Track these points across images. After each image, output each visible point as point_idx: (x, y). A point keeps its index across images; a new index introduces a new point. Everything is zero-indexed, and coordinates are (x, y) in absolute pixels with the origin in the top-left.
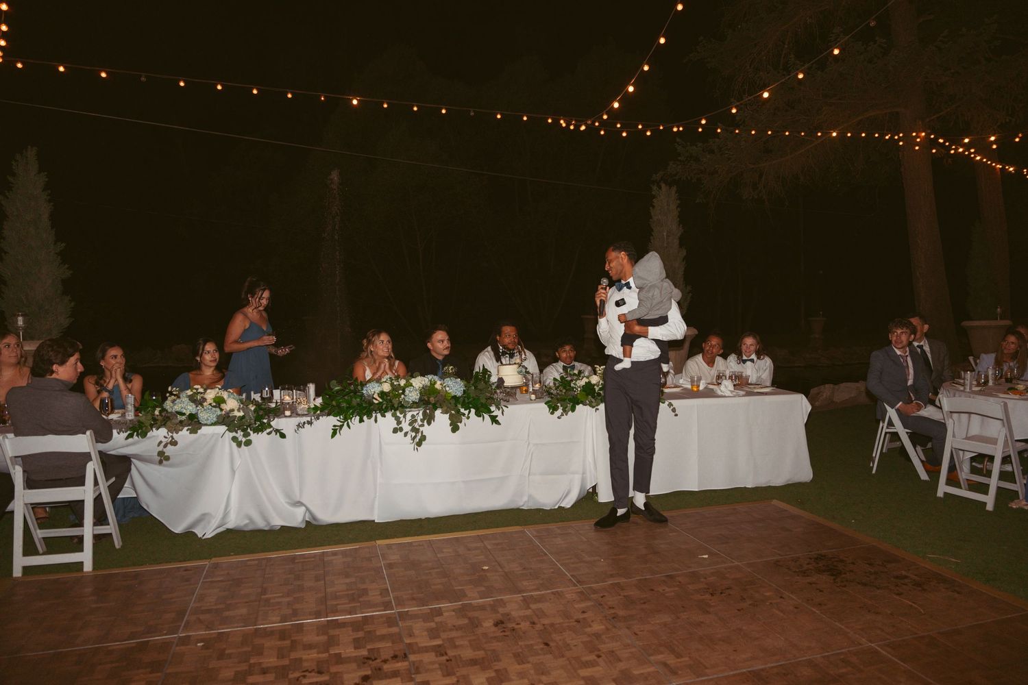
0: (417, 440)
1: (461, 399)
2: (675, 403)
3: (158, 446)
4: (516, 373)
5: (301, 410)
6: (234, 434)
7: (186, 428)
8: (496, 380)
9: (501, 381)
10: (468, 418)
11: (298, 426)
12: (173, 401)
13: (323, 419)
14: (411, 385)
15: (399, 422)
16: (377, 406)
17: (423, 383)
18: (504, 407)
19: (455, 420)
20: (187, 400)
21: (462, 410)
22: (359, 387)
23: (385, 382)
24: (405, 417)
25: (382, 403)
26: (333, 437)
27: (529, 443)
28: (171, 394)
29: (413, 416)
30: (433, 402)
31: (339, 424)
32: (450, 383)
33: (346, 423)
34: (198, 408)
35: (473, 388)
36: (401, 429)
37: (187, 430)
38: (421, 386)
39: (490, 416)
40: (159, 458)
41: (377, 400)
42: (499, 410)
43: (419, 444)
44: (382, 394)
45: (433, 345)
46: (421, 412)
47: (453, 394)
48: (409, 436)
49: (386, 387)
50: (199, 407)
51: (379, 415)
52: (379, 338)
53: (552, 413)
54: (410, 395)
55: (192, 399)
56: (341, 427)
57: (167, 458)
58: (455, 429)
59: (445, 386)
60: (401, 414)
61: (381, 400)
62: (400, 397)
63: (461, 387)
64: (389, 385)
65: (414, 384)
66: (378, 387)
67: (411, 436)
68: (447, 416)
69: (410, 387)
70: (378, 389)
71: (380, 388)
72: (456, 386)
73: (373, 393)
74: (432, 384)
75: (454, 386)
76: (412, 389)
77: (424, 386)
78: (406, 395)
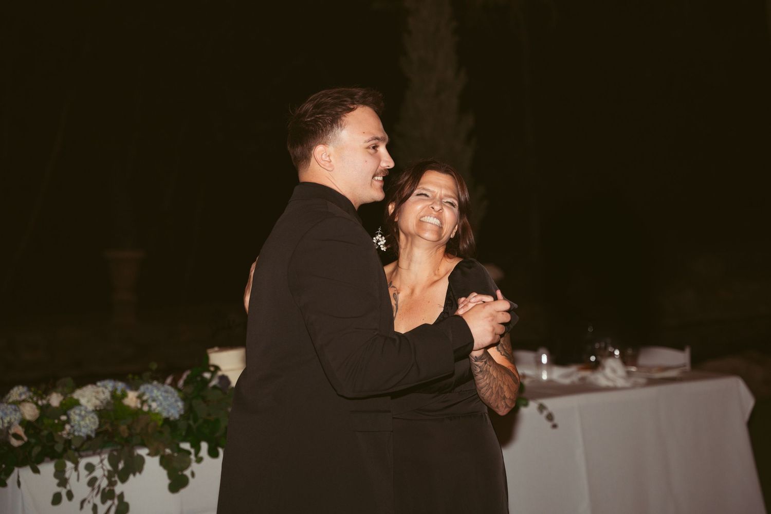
1: (182, 425)
2: (552, 404)
9: (224, 381)
10: (199, 460)
14: (77, 403)
15: (63, 482)
16: (21, 452)
17: (102, 396)
19: (177, 467)
21: (186, 446)
23: (24, 401)
24: (76, 469)
25: (27, 444)
29: (90, 468)
30: (126, 435)
32: (156, 393)
35: (200, 400)
36: (70, 495)
38: (98, 402)
41: (17, 436)
44: (27, 425)
46: (105, 456)
47: (165, 415)
48: (88, 507)
49: (30, 411)
51: (25, 473)
54: (82, 423)
58: (178, 483)
59: (145, 401)
61: (26, 439)
62: (63, 429)
63: (176, 401)
64: (34, 406)
65: (83, 401)
66: (14, 413)
67: (95, 508)
68: (157, 459)
69: (77, 407)
70: (15, 415)
71: (18, 414)
72: (169, 398)
73: (6, 425)
74: (117, 398)
75: (166, 398)
76: (81, 411)
77: (102, 402)
78: (72, 424)
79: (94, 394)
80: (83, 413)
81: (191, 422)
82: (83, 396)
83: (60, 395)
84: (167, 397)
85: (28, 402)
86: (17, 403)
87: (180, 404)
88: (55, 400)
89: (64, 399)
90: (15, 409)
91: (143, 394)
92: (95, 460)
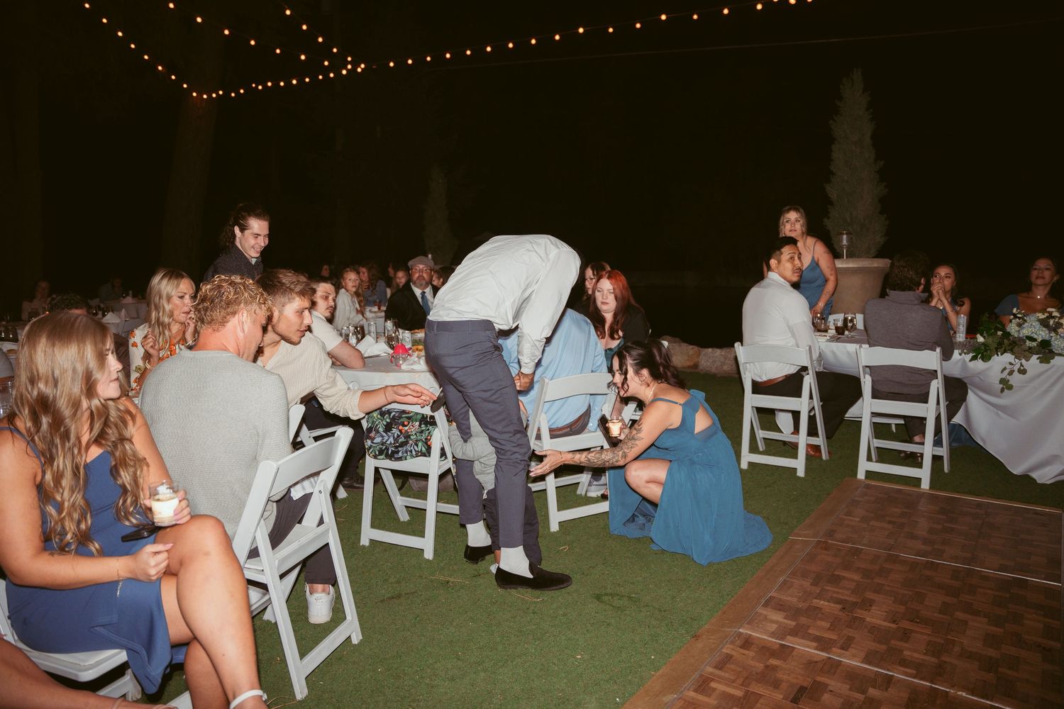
3: (1002, 372)
7: (1035, 357)
12: (1020, 325)
20: (1037, 324)
28: (1015, 316)
34: (1051, 335)
37: (1038, 359)
40: (1002, 386)
50: (1053, 334)
55: (1044, 323)
57: (1010, 387)
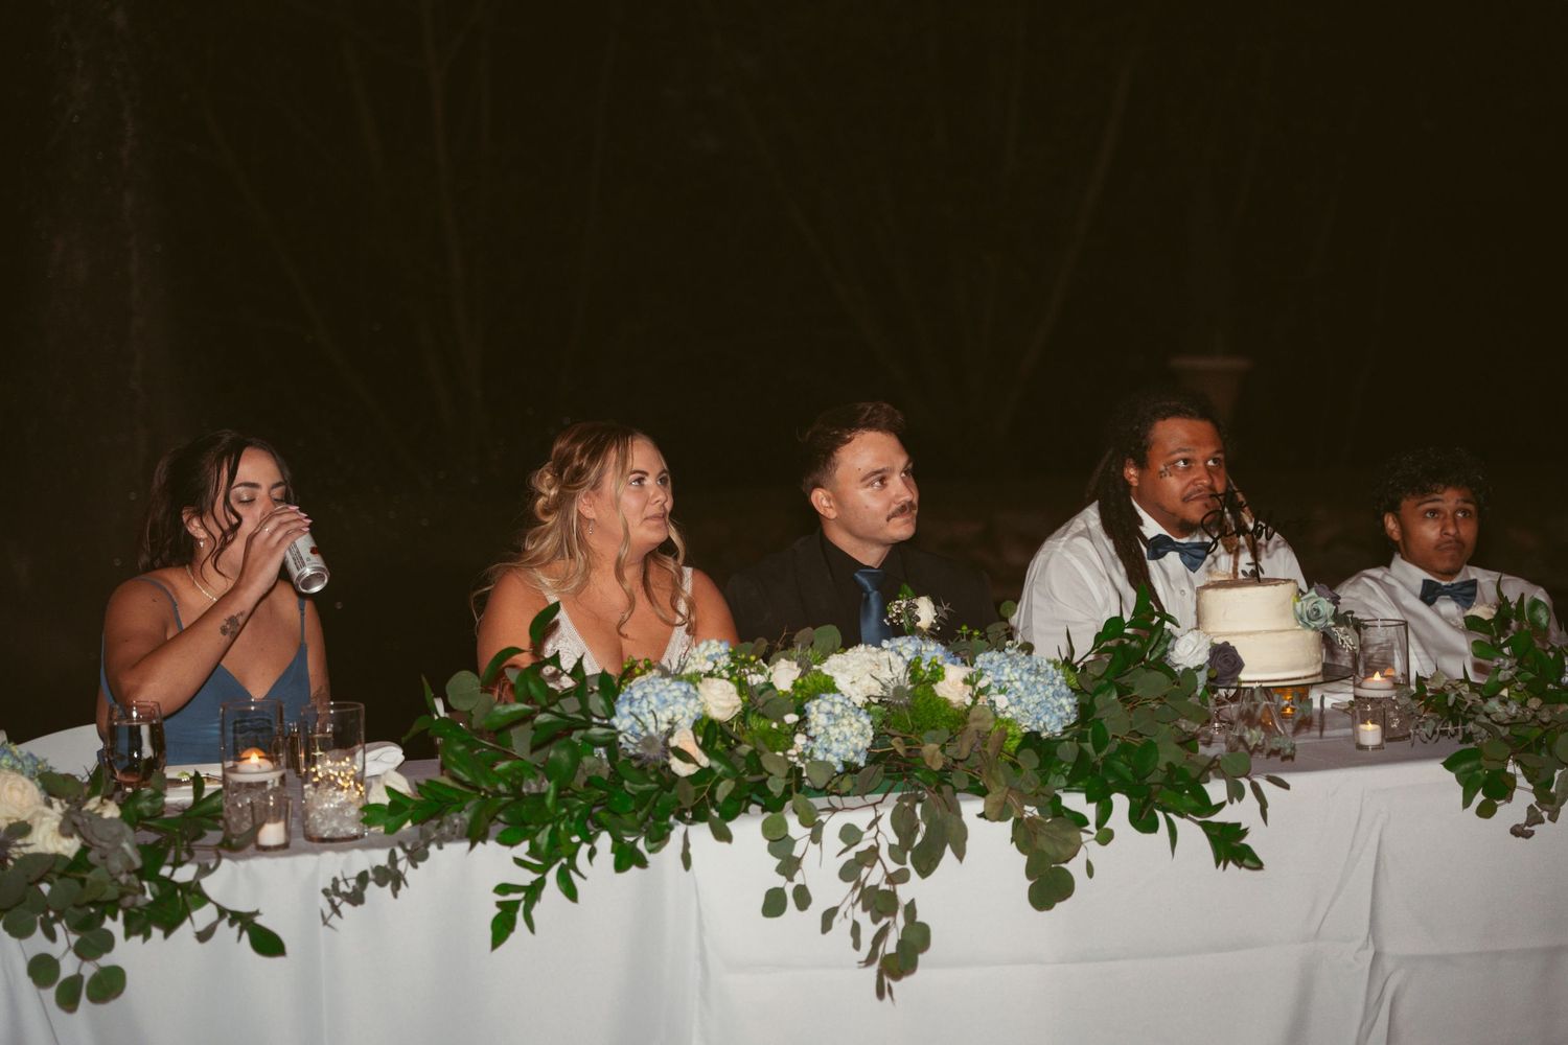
0: (890, 946)
1: (1068, 752)
4: (1290, 622)
5: (326, 816)
6: (38, 943)
8: (1202, 657)
9: (1225, 659)
10: (1106, 837)
11: (331, 892)
13: (449, 857)
14: (828, 686)
16: (692, 789)
17: (886, 675)
18: (1267, 787)
19: (1049, 848)
21: (1075, 801)
22: (597, 703)
23: (710, 674)
24: (816, 839)
25: (705, 773)
26: (498, 940)
27: (1377, 956)
29: (850, 834)
30: (937, 766)
31: (526, 877)
32: (1008, 673)
33: (552, 876)
35: (1114, 696)
36: (803, 898)
38: (874, 688)
39: (1206, 826)
41: (684, 754)
42: (1240, 798)
43: (897, 965)
44: (709, 731)
45: (838, 498)
46: (886, 811)
47: (1027, 726)
48: (841, 926)
49: (720, 699)
51: (700, 831)
52: (624, 459)
53: (1486, 811)
54: (833, 732)
56: (534, 891)
58: (1050, 888)
59: (983, 691)
60: (804, 823)
61: (704, 761)
62: (792, 744)
63: (1056, 694)
64: (732, 688)
65: (841, 682)
66: (683, 700)
67: (856, 929)
68: (1005, 828)
69: (827, 697)
70: (685, 705)
71: (693, 702)
72: (1040, 688)
73: (665, 727)
74: (922, 679)
75: (1030, 689)
76: (833, 704)
77: (884, 687)
78: (812, 733)
79: (869, 667)
80: (838, 709)
81: (1088, 746)
82: (844, 671)
83: (795, 664)
84: (1034, 684)
85: (721, 677)
86: (694, 679)
87: (1068, 703)
88: (784, 675)
89: (802, 675)
90: (688, 691)
91: (980, 675)
92: (861, 819)
